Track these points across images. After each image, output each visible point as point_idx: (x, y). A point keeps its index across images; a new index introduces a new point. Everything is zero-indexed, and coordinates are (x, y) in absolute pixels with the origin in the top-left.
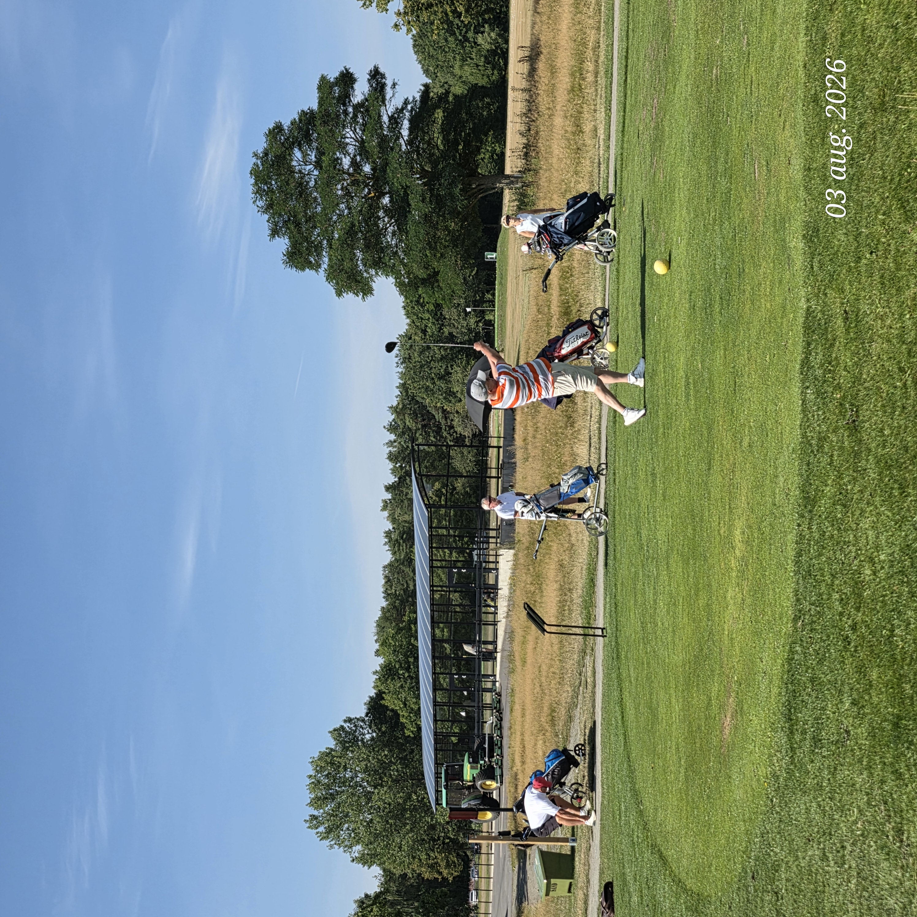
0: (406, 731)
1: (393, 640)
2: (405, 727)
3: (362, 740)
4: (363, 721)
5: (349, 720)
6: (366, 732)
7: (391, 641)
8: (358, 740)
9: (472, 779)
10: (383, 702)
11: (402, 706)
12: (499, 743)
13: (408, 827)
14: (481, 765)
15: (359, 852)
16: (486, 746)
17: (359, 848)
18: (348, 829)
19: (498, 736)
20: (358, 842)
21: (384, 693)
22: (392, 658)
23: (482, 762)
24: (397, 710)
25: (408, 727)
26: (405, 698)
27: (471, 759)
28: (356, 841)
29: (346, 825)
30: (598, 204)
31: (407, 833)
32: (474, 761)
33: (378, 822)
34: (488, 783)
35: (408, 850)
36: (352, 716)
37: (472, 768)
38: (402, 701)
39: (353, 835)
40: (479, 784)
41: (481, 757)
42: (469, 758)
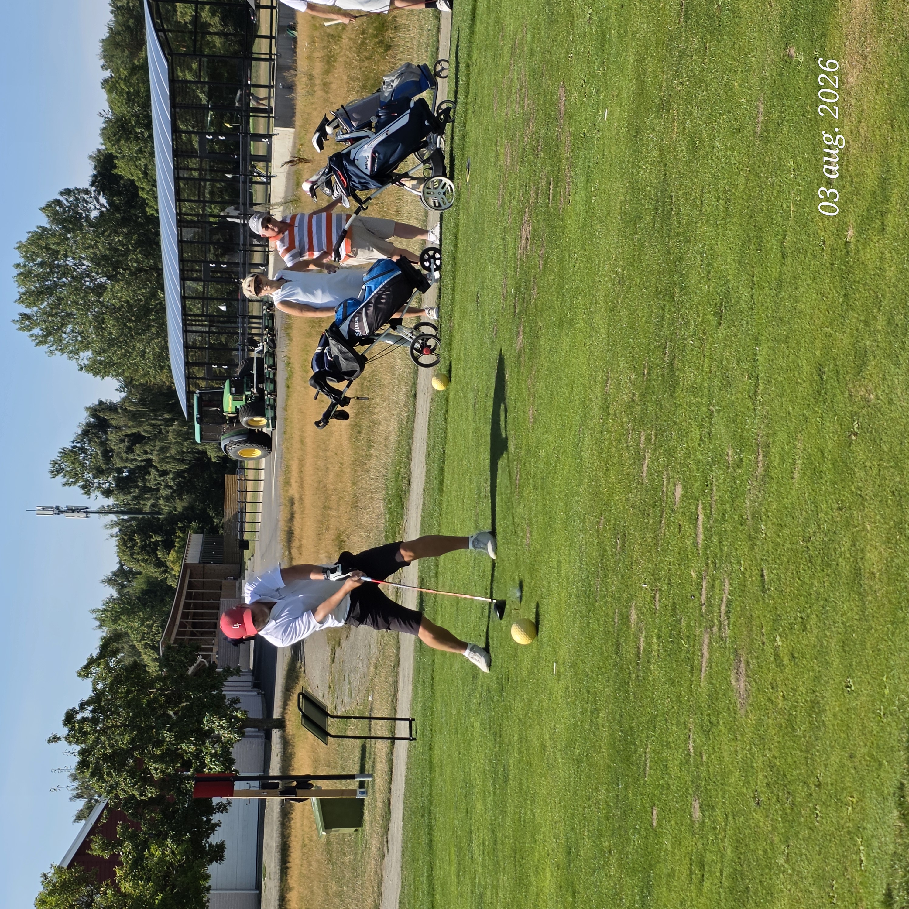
0: (147, 209)
1: (125, 85)
2: (147, 204)
3: (87, 216)
4: (87, 192)
5: (67, 192)
6: (93, 207)
7: (124, 87)
8: (81, 217)
9: (234, 410)
10: (115, 171)
11: (141, 176)
12: (271, 376)
13: (153, 330)
14: (247, 396)
15: (89, 359)
16: (254, 372)
17: (89, 354)
18: (73, 331)
19: (269, 367)
20: (87, 348)
21: (117, 157)
22: (124, 110)
23: (247, 393)
24: (134, 180)
25: (150, 204)
26: (146, 165)
27: (233, 389)
28: (85, 347)
29: (70, 326)
30: (426, 123)
31: (153, 339)
32: (238, 391)
33: (114, 326)
34: (256, 419)
35: (154, 359)
36: (72, 187)
37: (234, 399)
38: (140, 170)
39: (79, 338)
40: (244, 420)
41: (247, 386)
42: (231, 387)
